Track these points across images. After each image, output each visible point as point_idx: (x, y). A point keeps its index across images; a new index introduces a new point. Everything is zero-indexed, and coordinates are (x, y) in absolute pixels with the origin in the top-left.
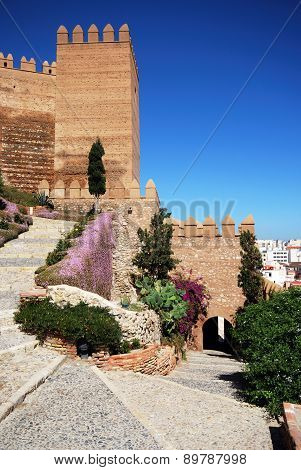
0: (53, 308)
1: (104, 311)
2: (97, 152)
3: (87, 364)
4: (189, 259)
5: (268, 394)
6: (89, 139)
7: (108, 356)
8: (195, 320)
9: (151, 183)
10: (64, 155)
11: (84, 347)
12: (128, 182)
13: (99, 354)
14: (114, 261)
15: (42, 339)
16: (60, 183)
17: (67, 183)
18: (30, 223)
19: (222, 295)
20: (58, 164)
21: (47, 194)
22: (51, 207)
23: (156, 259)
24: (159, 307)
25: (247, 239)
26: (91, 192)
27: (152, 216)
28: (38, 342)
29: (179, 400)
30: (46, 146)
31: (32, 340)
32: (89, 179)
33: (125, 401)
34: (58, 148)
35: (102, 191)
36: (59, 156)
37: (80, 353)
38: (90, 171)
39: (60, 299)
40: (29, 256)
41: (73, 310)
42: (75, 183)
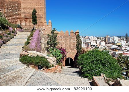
0: (30, 57)
1: (44, 57)
2: (34, 12)
3: (41, 71)
4: (61, 42)
5: (88, 75)
6: (31, 8)
7: (46, 69)
8: (63, 59)
9: (50, 21)
10: (24, 13)
11: (40, 67)
12: (43, 20)
13: (44, 69)
14: (41, 43)
15: (28, 65)
16: (24, 21)
17: (26, 21)
18: (17, 33)
19: (70, 52)
20: (23, 16)
21: (20, 24)
22: (21, 28)
23: (52, 43)
24: (56, 56)
25: (78, 37)
26: (33, 24)
27: (51, 30)
28: (27, 66)
29: (67, 78)
30: (19, 10)
31: (25, 66)
32: (33, 20)
33: (54, 79)
34: (22, 11)
35: (36, 23)
36: (23, 13)
37: (39, 69)
38: (33, 18)
39: (31, 55)
40: (19, 43)
41: (36, 57)
42: (28, 21)
